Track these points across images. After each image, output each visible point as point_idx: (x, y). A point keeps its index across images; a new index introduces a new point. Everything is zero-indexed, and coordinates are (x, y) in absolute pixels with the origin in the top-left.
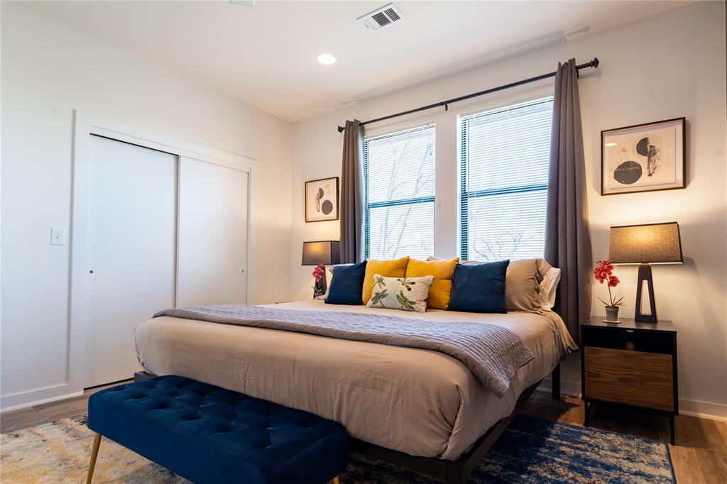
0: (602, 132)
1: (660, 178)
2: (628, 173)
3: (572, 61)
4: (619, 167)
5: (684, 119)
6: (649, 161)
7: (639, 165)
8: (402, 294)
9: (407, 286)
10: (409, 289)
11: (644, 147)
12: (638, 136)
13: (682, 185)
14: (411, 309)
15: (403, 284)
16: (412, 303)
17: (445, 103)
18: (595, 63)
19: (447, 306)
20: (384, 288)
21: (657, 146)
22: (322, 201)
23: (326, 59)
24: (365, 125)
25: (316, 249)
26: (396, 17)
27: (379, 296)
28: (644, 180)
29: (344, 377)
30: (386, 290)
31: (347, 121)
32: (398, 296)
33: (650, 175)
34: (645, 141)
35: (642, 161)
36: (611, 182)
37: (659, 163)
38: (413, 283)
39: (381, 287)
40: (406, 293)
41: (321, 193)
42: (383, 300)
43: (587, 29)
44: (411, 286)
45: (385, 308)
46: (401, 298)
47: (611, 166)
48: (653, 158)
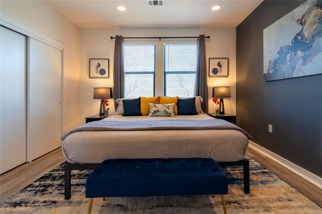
0: (209, 58)
1: (222, 74)
2: (215, 71)
3: (204, 35)
4: (213, 69)
5: (228, 58)
6: (220, 68)
7: (218, 69)
8: (166, 110)
9: (167, 108)
10: (168, 109)
11: (219, 64)
12: (218, 61)
13: (227, 76)
14: (170, 116)
15: (165, 107)
16: (170, 114)
17: (160, 38)
18: (209, 37)
19: (177, 114)
20: (157, 109)
21: (222, 65)
22: (99, 69)
23: (122, 8)
24: (124, 39)
25: (102, 91)
26: (161, 4)
27: (155, 112)
28: (219, 74)
29: (212, 142)
30: (159, 109)
31: (117, 36)
32: (164, 111)
33: (220, 72)
34: (219, 63)
35: (218, 68)
36: (211, 74)
37: (222, 69)
38: (169, 106)
39: (156, 108)
40: (167, 110)
41: (99, 65)
42: (158, 114)
43: (207, 26)
44: (168, 107)
45: (158, 116)
46: (166, 112)
47: (211, 69)
48: (221, 68)
